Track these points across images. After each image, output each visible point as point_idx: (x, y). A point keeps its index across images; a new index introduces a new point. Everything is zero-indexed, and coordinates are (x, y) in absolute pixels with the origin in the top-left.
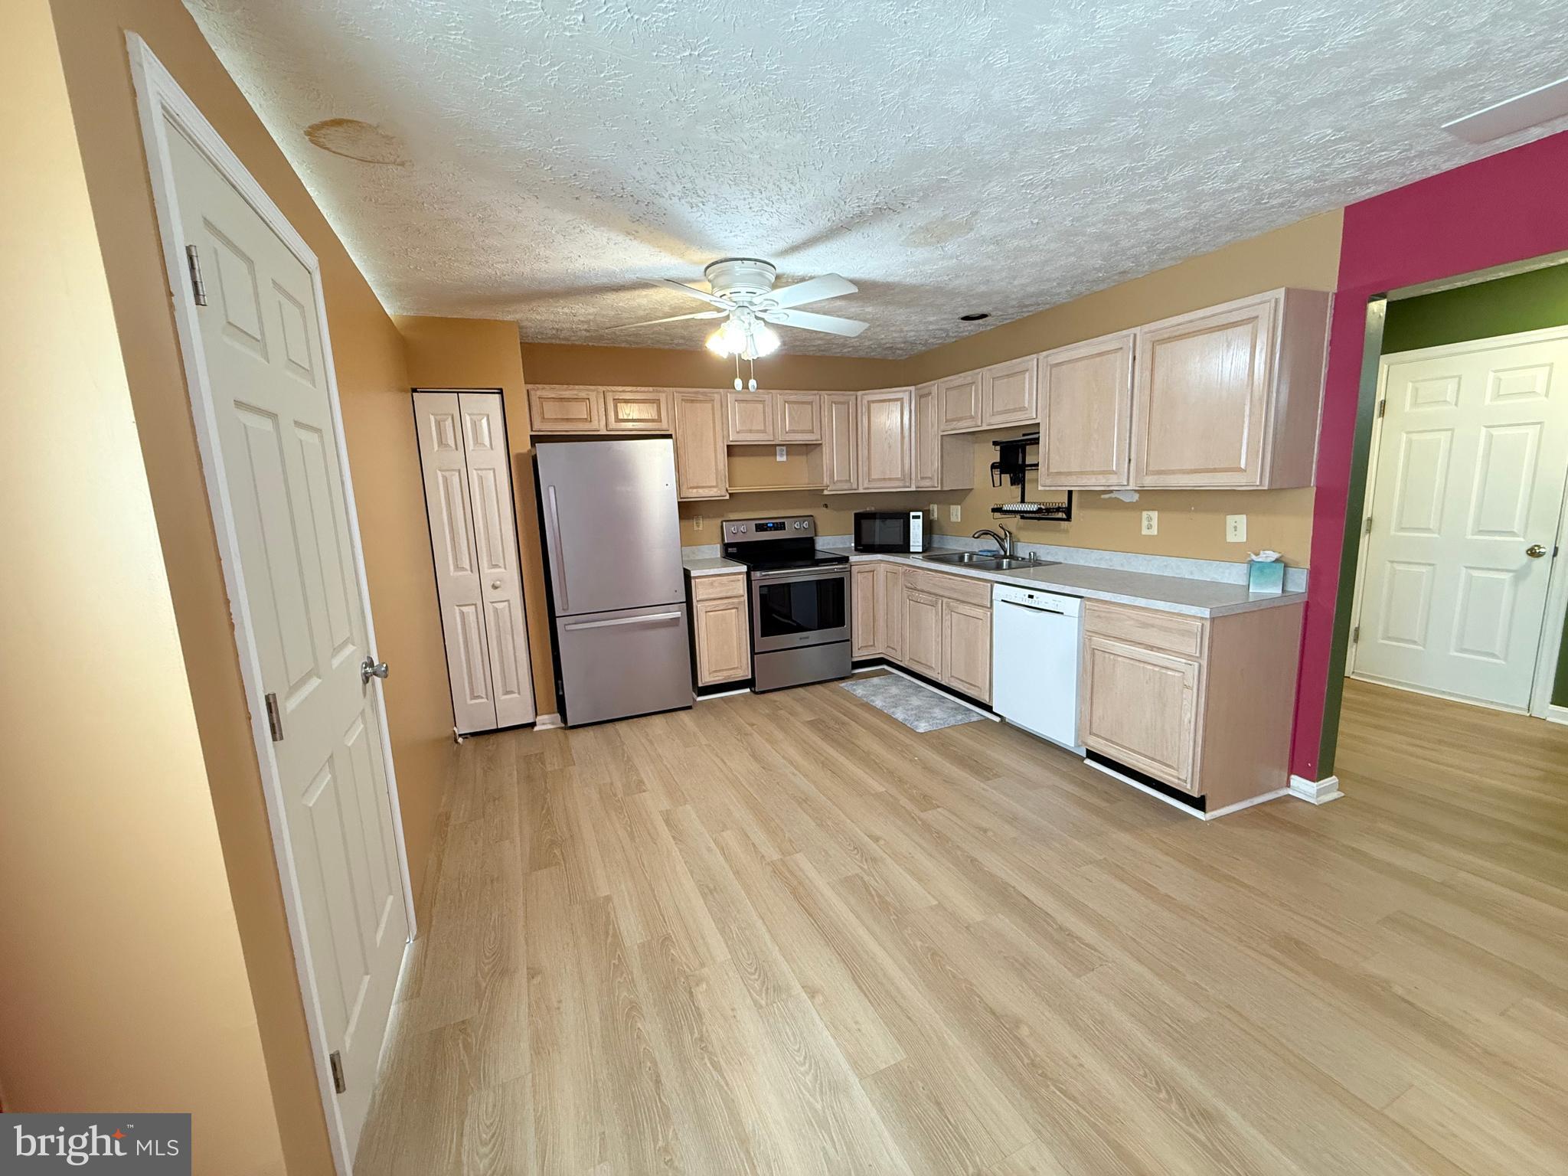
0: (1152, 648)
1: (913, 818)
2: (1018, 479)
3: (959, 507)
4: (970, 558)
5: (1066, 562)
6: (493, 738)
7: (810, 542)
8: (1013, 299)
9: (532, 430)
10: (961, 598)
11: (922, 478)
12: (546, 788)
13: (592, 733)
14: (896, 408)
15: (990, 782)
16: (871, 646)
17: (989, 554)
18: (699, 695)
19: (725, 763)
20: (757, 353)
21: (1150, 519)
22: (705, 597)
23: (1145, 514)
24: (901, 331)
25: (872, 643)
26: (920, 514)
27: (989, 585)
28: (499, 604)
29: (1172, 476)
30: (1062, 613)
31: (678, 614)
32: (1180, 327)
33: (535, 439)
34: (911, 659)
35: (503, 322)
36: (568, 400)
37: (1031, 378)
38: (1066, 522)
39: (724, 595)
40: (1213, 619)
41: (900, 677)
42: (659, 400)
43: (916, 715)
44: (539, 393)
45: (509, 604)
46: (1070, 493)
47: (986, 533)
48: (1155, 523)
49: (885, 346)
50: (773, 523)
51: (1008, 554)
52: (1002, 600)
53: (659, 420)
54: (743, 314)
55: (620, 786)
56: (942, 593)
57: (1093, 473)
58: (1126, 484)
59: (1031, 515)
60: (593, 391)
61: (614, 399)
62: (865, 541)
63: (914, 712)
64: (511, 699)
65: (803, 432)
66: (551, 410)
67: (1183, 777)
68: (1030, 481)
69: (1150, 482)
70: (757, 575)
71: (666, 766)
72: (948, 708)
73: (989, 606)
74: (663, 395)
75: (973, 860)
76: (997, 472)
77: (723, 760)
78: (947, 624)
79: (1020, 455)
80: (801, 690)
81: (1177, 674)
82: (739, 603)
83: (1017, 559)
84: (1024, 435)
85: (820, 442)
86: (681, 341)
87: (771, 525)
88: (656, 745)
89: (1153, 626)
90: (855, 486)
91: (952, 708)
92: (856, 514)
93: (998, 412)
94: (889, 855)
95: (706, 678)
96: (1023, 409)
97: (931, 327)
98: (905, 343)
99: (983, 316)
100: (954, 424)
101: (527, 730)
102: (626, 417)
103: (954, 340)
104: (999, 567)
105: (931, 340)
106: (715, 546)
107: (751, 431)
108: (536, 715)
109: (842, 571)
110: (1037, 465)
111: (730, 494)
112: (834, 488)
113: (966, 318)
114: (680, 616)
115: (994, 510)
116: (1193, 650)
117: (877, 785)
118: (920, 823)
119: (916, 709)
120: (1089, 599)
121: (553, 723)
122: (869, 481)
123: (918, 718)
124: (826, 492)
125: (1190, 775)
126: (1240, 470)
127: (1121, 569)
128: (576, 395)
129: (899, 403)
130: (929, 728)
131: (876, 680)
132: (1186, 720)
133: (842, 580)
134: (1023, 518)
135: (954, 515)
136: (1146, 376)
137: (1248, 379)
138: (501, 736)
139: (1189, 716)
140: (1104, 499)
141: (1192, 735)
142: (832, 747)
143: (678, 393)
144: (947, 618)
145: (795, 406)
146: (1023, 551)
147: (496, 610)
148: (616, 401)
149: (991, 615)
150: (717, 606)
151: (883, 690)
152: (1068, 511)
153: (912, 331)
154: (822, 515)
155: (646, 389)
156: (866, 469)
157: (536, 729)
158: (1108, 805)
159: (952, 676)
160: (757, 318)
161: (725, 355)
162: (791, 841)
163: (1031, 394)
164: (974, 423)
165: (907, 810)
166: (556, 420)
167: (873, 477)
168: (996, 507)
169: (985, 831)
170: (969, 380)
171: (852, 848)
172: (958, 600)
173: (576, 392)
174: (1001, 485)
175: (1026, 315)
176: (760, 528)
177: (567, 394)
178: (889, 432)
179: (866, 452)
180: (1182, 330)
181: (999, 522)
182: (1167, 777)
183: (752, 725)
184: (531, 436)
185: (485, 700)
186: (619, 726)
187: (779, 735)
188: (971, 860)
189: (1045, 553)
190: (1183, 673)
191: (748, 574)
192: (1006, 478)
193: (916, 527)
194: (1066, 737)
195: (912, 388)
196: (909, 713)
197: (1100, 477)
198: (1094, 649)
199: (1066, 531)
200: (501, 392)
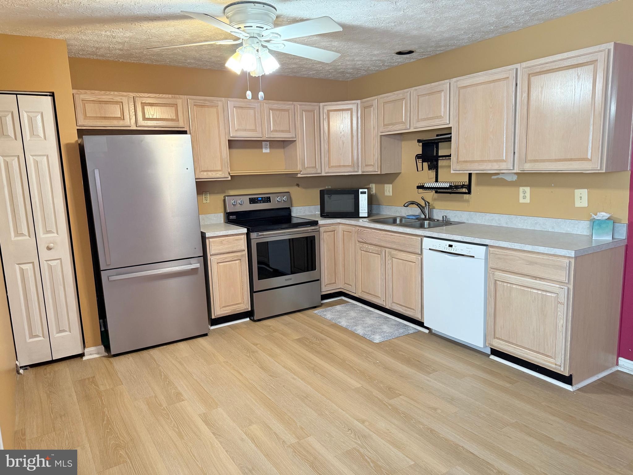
0: (535, 278)
1: (385, 404)
2: (434, 166)
3: (391, 185)
4: (401, 221)
5: (468, 222)
6: (49, 368)
7: (288, 210)
8: (433, 41)
9: (77, 126)
10: (400, 248)
11: (367, 165)
12: (103, 404)
13: (131, 359)
14: (347, 115)
15: (431, 375)
16: (334, 283)
17: (414, 218)
18: (212, 325)
19: (242, 375)
20: (264, 71)
21: (524, 192)
22: (217, 252)
23: (521, 189)
24: (353, 60)
25: (334, 282)
26: (366, 190)
27: (420, 238)
28: (52, 262)
29: (542, 164)
30: (474, 257)
31: (197, 265)
32: (547, 65)
33: (81, 133)
34: (362, 291)
35: (56, 40)
36: (106, 102)
37: (445, 97)
38: (467, 195)
39: (231, 250)
40: (576, 258)
41: (354, 304)
42: (177, 104)
43: (371, 331)
44: (82, 96)
45: (61, 262)
46: (470, 175)
47: (413, 203)
48: (528, 195)
49: (339, 71)
50: (262, 198)
51: (427, 217)
52: (430, 249)
53: (177, 120)
54: (254, 43)
55: (163, 398)
56: (385, 245)
57: (490, 161)
58: (512, 168)
59: (442, 190)
60: (125, 96)
61: (141, 103)
62: (327, 209)
63: (370, 329)
64: (62, 337)
65: (282, 131)
66: (91, 110)
67: (559, 363)
68: (443, 167)
69: (528, 167)
70: (253, 235)
71: (196, 381)
72: (392, 325)
73: (420, 253)
74: (180, 101)
75: (432, 431)
76: (420, 161)
77: (240, 373)
78: (389, 266)
79: (435, 149)
80: (286, 317)
81: (553, 295)
82: (242, 256)
83: (434, 220)
84: (437, 136)
85: (295, 139)
86: (192, 61)
87: (261, 199)
88: (185, 365)
89: (536, 263)
90: (319, 171)
91: (395, 325)
92: (320, 191)
93: (421, 119)
94: (374, 433)
95: (218, 311)
96: (440, 117)
97: (374, 58)
98: (353, 69)
99: (411, 52)
100: (390, 128)
101: (77, 360)
102: (151, 117)
103: (387, 68)
104: (422, 226)
105: (372, 68)
106: (219, 215)
107: (245, 130)
108: (84, 347)
109: (313, 231)
110: (450, 156)
111: (231, 176)
112: (305, 172)
113: (400, 53)
114: (199, 266)
115: (419, 187)
116: (564, 279)
117: (355, 383)
118: (390, 407)
119: (371, 327)
120: (492, 247)
121: (98, 353)
122: (329, 168)
123: (374, 333)
124: (299, 176)
125: (563, 361)
126: (586, 159)
127: (507, 226)
128: (112, 99)
129: (349, 112)
130: (382, 340)
131: (338, 307)
132: (560, 325)
133: (314, 237)
134: (436, 192)
135: (387, 190)
136: (525, 97)
137: (592, 100)
138: (56, 366)
139: (561, 322)
140: (493, 179)
141: (564, 335)
142: (317, 356)
143: (191, 100)
144: (389, 262)
145: (278, 113)
146: (438, 215)
147: (50, 267)
148: (144, 105)
149: (422, 259)
150: (226, 258)
151: (345, 314)
152: (469, 187)
153: (360, 60)
154: (295, 191)
155: (167, 96)
156: (327, 159)
157: (85, 358)
158: (511, 385)
159: (393, 302)
160: (264, 46)
161: (239, 72)
162: (302, 428)
163: (445, 106)
164: (404, 127)
165: (379, 399)
166: (96, 118)
167: (332, 164)
168: (419, 185)
169: (435, 409)
170: (401, 96)
171: (347, 430)
172: (396, 250)
173: (111, 97)
174: (423, 170)
175: (438, 53)
176: (253, 201)
177: (105, 98)
178: (343, 133)
179: (326, 147)
180: (548, 67)
181: (422, 195)
182: (548, 364)
183: (256, 345)
184: (77, 129)
185: (42, 338)
186: (152, 352)
187: (277, 351)
188: (431, 431)
189: (453, 216)
190: (558, 294)
191: (248, 235)
192: (425, 164)
193: (363, 200)
194: (478, 341)
195: (359, 102)
196: (367, 329)
197: (495, 164)
198: (496, 280)
199: (467, 201)
200: (52, 95)
